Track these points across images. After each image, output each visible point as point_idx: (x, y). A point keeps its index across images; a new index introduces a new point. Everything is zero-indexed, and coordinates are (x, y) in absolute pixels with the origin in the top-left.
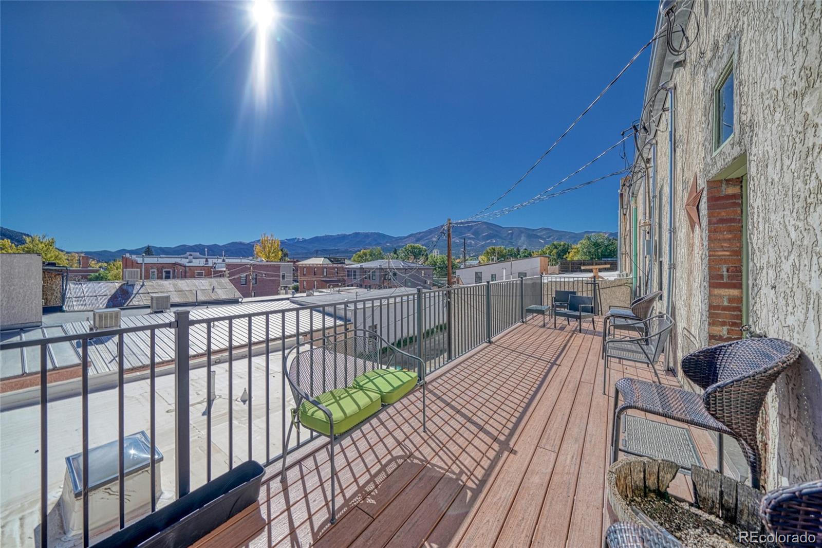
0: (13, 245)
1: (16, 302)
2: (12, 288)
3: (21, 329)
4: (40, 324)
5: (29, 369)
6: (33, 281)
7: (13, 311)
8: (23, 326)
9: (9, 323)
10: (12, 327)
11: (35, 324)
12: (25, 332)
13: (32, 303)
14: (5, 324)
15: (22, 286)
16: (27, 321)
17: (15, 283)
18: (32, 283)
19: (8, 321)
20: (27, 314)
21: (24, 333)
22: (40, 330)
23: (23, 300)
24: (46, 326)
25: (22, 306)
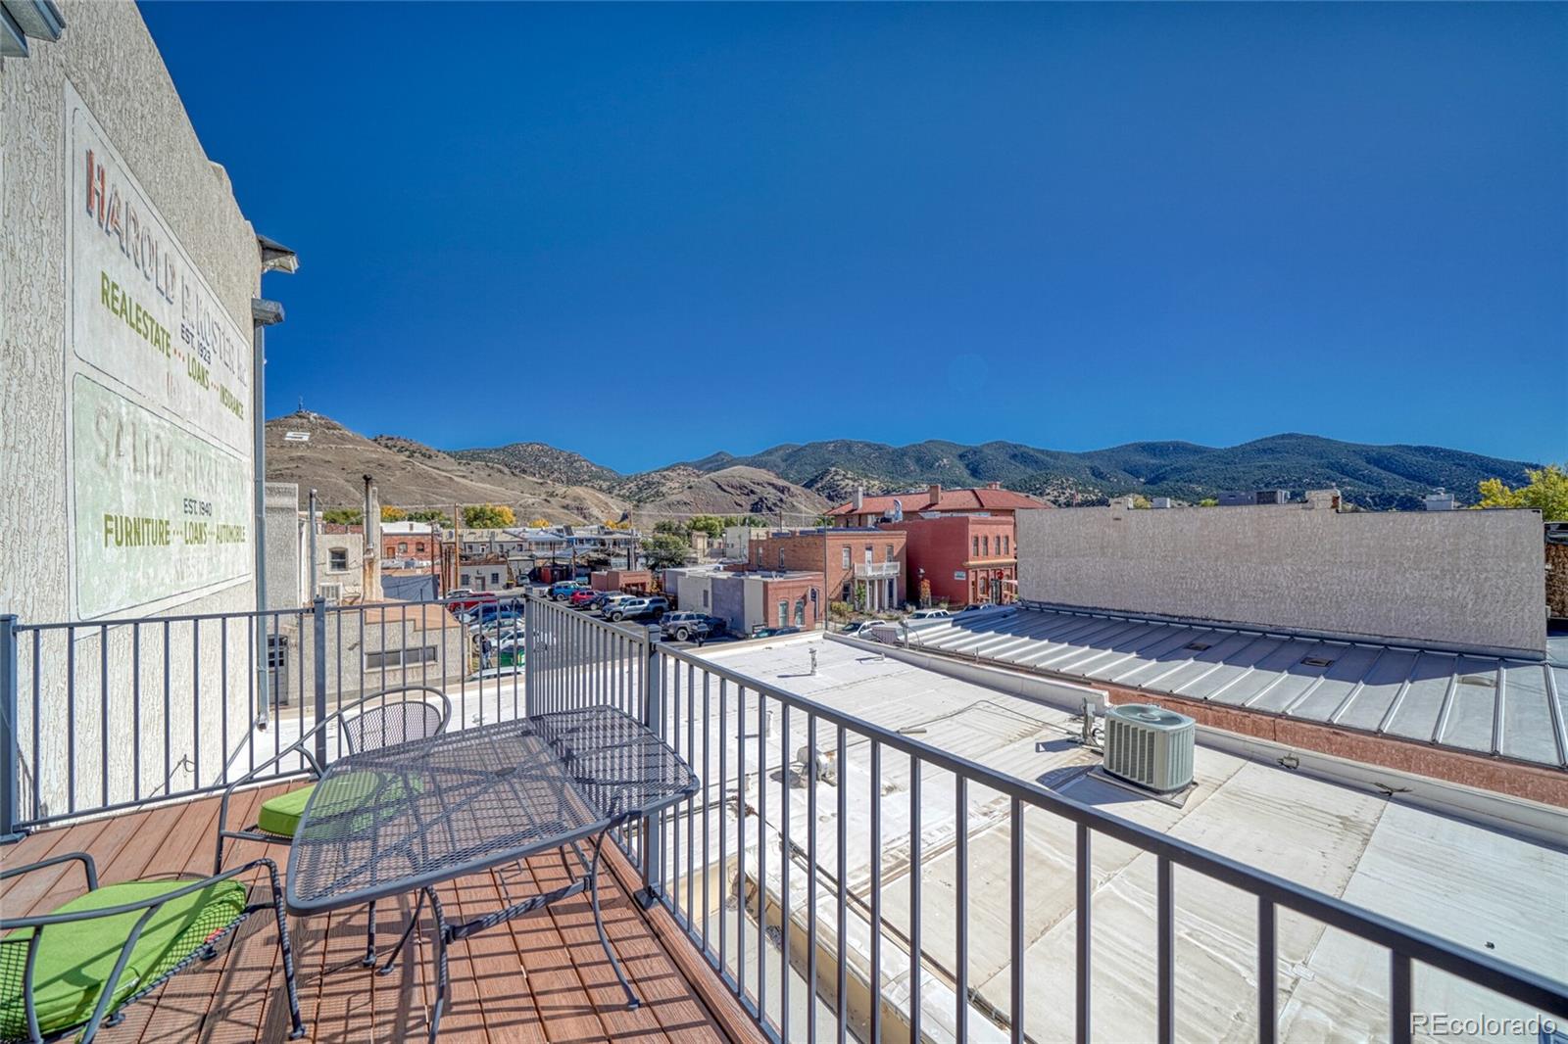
0: (1506, 488)
1: (1491, 604)
2: (1483, 576)
3: (1502, 658)
4: (1541, 655)
5: (1507, 747)
6: (1524, 565)
7: (1486, 621)
8: (1505, 652)
9: (1479, 642)
10: (1485, 651)
11: (1529, 654)
12: (1509, 666)
13: (1522, 610)
14: (1472, 642)
15: (1501, 574)
16: (1513, 646)
17: (1489, 567)
18: (1523, 569)
19: (1476, 640)
20: (1512, 630)
21: (1506, 668)
22: (1541, 668)
23: (1505, 601)
24: (1555, 662)
25: (1504, 614)
